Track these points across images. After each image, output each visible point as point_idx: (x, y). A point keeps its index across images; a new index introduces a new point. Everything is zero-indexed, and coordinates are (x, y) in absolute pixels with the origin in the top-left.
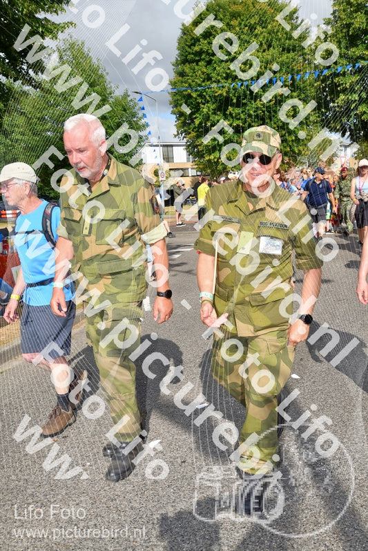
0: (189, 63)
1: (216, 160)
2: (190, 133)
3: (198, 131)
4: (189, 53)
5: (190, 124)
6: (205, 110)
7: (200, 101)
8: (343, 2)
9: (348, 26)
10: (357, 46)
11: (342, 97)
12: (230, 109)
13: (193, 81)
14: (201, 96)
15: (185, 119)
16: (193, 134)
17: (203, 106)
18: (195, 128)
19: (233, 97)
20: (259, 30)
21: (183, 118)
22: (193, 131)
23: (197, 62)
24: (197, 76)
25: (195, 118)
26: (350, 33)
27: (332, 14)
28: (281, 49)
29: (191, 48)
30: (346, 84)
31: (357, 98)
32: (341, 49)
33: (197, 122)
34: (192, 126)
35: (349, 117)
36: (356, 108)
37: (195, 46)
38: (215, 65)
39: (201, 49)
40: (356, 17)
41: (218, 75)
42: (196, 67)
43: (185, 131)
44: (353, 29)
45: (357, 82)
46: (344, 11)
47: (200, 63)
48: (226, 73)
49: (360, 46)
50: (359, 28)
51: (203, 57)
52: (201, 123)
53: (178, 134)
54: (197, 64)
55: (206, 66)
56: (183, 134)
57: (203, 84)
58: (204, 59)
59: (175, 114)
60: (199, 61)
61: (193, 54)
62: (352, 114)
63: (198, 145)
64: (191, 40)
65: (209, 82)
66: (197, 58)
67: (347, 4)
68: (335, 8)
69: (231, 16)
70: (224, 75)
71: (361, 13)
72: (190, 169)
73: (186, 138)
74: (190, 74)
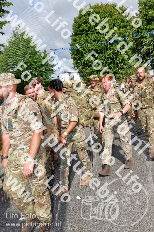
0: (78, 35)
2: (79, 67)
3: (83, 65)
4: (78, 31)
7: (83, 52)
9: (146, 15)
10: (151, 24)
11: (145, 47)
13: (80, 43)
14: (84, 50)
15: (77, 60)
16: (81, 67)
17: (85, 54)
18: (82, 64)
19: (98, 50)
20: (108, 19)
21: (76, 60)
22: (81, 66)
23: (81, 35)
24: (81, 41)
25: (82, 60)
26: (147, 19)
27: (139, 10)
28: (119, 27)
29: (78, 29)
30: (146, 42)
31: (152, 48)
32: (143, 26)
34: (80, 63)
37: (80, 28)
38: (89, 36)
39: (83, 29)
40: (149, 11)
41: (91, 40)
42: (81, 37)
43: (77, 66)
44: (149, 17)
45: (152, 40)
46: (144, 9)
47: (83, 35)
48: (95, 39)
49: (152, 24)
50: (151, 16)
51: (84, 32)
53: (74, 67)
54: (82, 36)
55: (85, 36)
56: (77, 67)
57: (85, 44)
58: (84, 33)
59: (72, 58)
60: (82, 34)
61: (79, 31)
62: (151, 55)
63: (84, 72)
64: (78, 25)
65: (87, 44)
66: (81, 33)
67: (145, 6)
68: (140, 8)
69: (96, 13)
70: (94, 40)
71: (152, 9)
72: (81, 83)
73: (78, 69)
74: (79, 40)
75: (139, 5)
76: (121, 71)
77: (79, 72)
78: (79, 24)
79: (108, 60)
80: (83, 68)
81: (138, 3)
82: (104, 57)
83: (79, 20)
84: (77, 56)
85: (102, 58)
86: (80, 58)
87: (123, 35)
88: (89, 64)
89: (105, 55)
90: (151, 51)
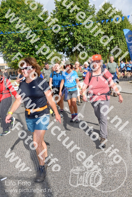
0: (1, 23)
1: (16, 62)
2: (4, 52)
4: (1, 19)
5: (4, 48)
6: (10, 42)
7: (7, 39)
8: (59, 5)
9: (62, 13)
10: (65, 21)
11: (62, 39)
12: (20, 42)
13: (4, 31)
14: (7, 36)
15: (2, 46)
16: (6, 52)
17: (8, 41)
19: (21, 38)
20: (29, 12)
23: (5, 23)
24: (5, 29)
25: (6, 46)
26: (63, 16)
27: (56, 9)
28: (38, 20)
29: (1, 17)
30: (63, 35)
32: (60, 22)
33: (7, 47)
34: (5, 49)
35: (65, 47)
36: (67, 43)
37: (3, 16)
38: (12, 25)
39: (6, 18)
40: (64, 11)
42: (4, 25)
44: (64, 15)
45: (67, 34)
46: (60, 8)
47: (6, 24)
49: (67, 21)
50: (66, 15)
51: (7, 21)
52: (8, 48)
54: (5, 24)
55: (8, 25)
56: (1, 52)
57: (8, 32)
61: (2, 19)
62: (66, 45)
65: (10, 32)
66: (4, 21)
67: (60, 6)
68: (56, 7)
69: (17, 6)
71: (66, 9)
72: (6, 66)
73: (2, 53)
74: (2, 28)
75: (55, 4)
76: (41, 57)
77: (4, 57)
78: (2, 13)
79: (30, 48)
80: (8, 53)
81: (55, 3)
82: (27, 44)
83: (1, 9)
84: (2, 42)
85: (25, 46)
86: (4, 44)
87: (41, 27)
88: (13, 50)
89: (27, 43)
90: (66, 42)
